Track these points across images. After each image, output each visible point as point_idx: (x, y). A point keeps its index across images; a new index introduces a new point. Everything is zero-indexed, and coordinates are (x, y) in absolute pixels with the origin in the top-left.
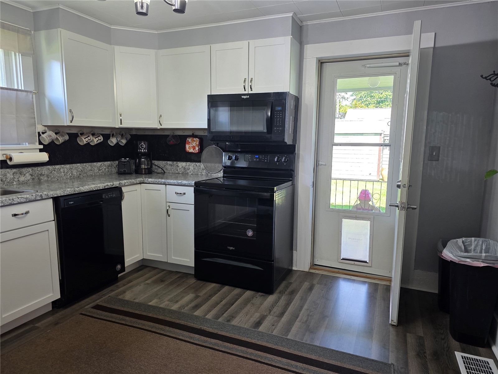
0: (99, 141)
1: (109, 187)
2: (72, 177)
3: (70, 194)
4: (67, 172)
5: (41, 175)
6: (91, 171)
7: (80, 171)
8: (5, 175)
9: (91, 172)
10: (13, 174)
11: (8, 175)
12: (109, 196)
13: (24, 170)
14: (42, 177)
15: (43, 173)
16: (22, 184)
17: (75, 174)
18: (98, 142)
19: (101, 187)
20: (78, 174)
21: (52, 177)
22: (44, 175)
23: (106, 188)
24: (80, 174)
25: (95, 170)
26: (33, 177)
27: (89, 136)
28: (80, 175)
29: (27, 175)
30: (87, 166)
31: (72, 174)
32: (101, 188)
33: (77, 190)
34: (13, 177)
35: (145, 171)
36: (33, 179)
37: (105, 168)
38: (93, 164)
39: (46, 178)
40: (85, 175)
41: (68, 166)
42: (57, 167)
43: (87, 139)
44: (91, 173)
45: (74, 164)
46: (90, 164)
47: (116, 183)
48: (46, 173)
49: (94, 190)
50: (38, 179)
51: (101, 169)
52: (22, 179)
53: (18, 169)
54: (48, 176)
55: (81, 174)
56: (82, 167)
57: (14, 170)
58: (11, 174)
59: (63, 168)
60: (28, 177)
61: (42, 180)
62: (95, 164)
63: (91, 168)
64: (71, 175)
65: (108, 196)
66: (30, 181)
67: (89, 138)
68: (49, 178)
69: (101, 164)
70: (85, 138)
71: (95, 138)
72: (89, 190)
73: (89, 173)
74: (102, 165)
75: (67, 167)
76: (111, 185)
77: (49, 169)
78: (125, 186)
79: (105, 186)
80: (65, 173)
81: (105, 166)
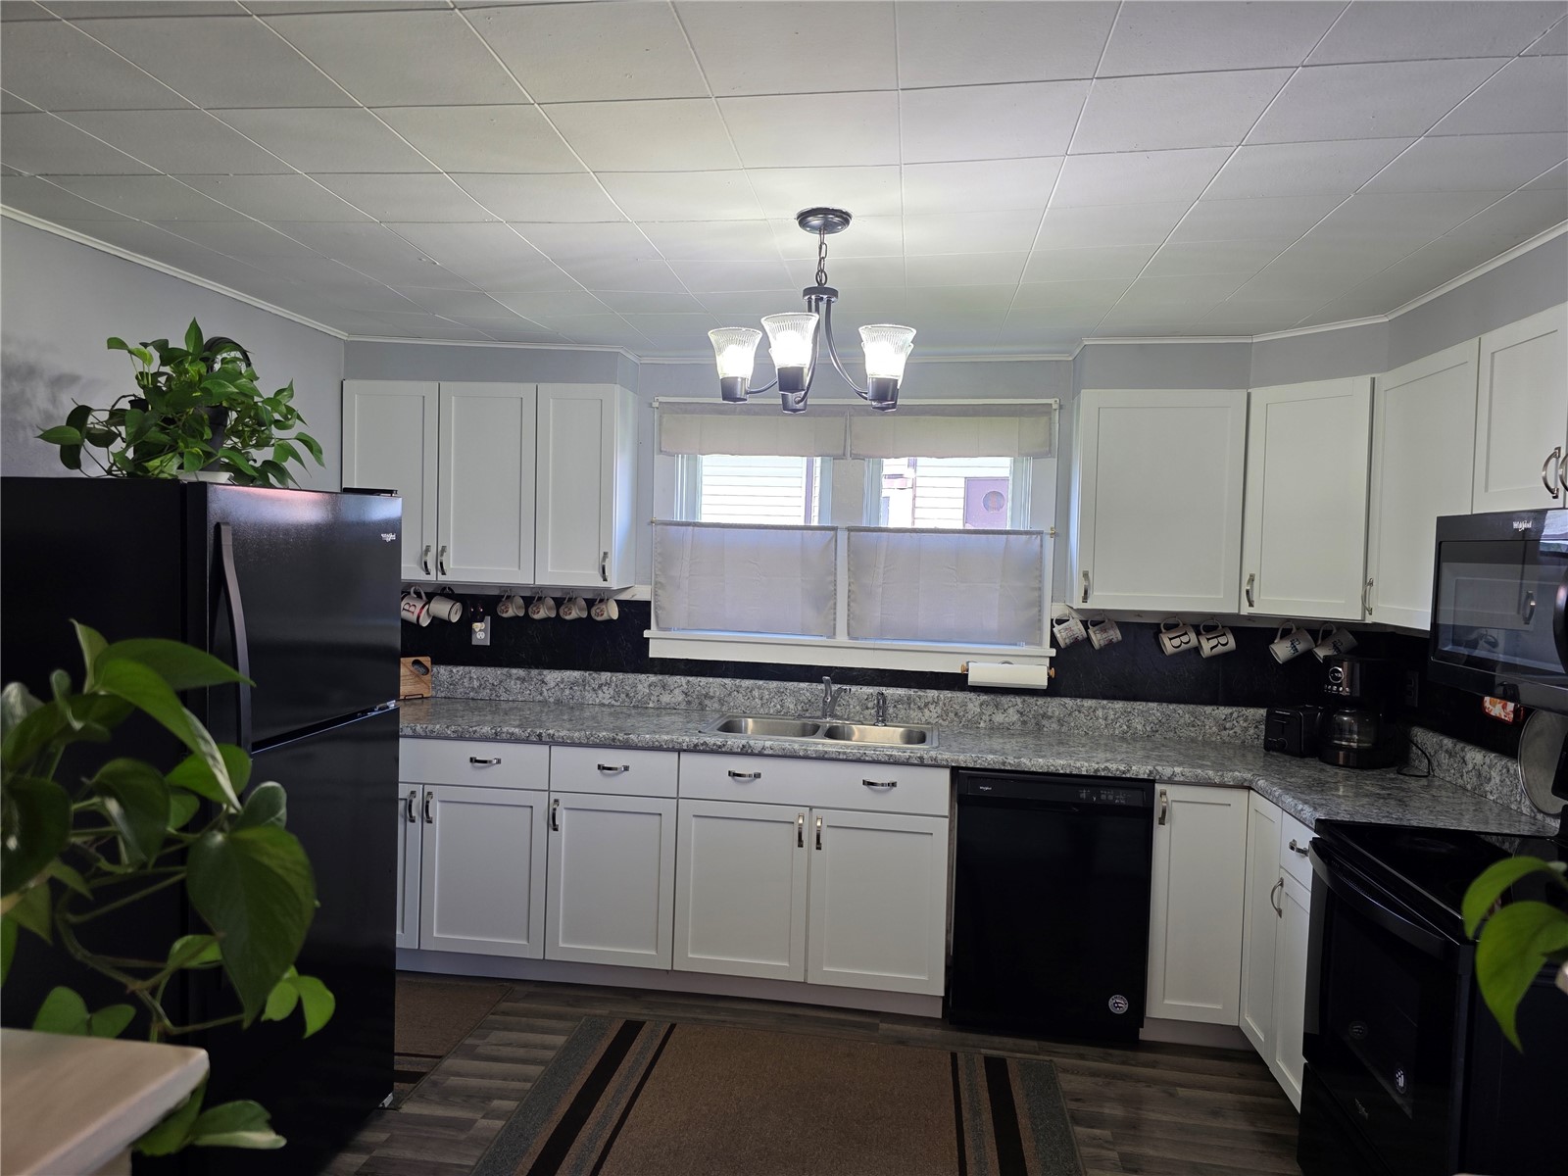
0: (1220, 650)
1: (1110, 775)
2: (1129, 734)
3: (990, 767)
4: (1116, 720)
5: (1044, 716)
6: (1193, 726)
7: (1156, 721)
8: (964, 705)
9: (1192, 729)
10: (981, 705)
11: (970, 706)
12: (1103, 797)
13: (1005, 700)
14: (1044, 722)
15: (1050, 714)
16: (998, 729)
17: (1140, 727)
18: (1215, 651)
19: (1084, 769)
20: (1149, 729)
21: (1072, 724)
22: (1050, 717)
23: (1099, 774)
24: (1154, 729)
25: (1207, 727)
26: (1025, 718)
27: (1186, 634)
28: (1153, 731)
29: (1011, 711)
30: (1180, 712)
31: (1128, 727)
32: (1085, 773)
33: (1012, 762)
34: (978, 710)
35: (1347, 757)
36: (1024, 723)
37: (1245, 725)
38: (1200, 709)
39: (1055, 726)
40: (1171, 734)
41: (1119, 705)
42: (1086, 704)
43: (1176, 642)
44: (1191, 732)
45: (1138, 703)
46: (1191, 707)
47: (1140, 770)
48: (1057, 713)
49: (1062, 772)
50: (1037, 724)
51: (1228, 725)
52: (999, 718)
53: (992, 696)
54: (1060, 722)
55: (1157, 731)
56: (1163, 713)
57: (984, 697)
58: (977, 703)
59: (1103, 708)
60: (1013, 716)
61: (1045, 729)
62: (1208, 709)
63: (1192, 719)
64: (1125, 727)
65: (1098, 798)
66: (1018, 726)
67: (1185, 639)
68: (1062, 726)
69: (1231, 714)
70: (1170, 639)
71: (1208, 639)
72: (1044, 770)
73: (1185, 733)
74: (1235, 715)
75: (1117, 706)
76: (1117, 770)
77: (1064, 706)
78: (1171, 781)
79: (1097, 770)
80: (1110, 722)
81: (1245, 721)
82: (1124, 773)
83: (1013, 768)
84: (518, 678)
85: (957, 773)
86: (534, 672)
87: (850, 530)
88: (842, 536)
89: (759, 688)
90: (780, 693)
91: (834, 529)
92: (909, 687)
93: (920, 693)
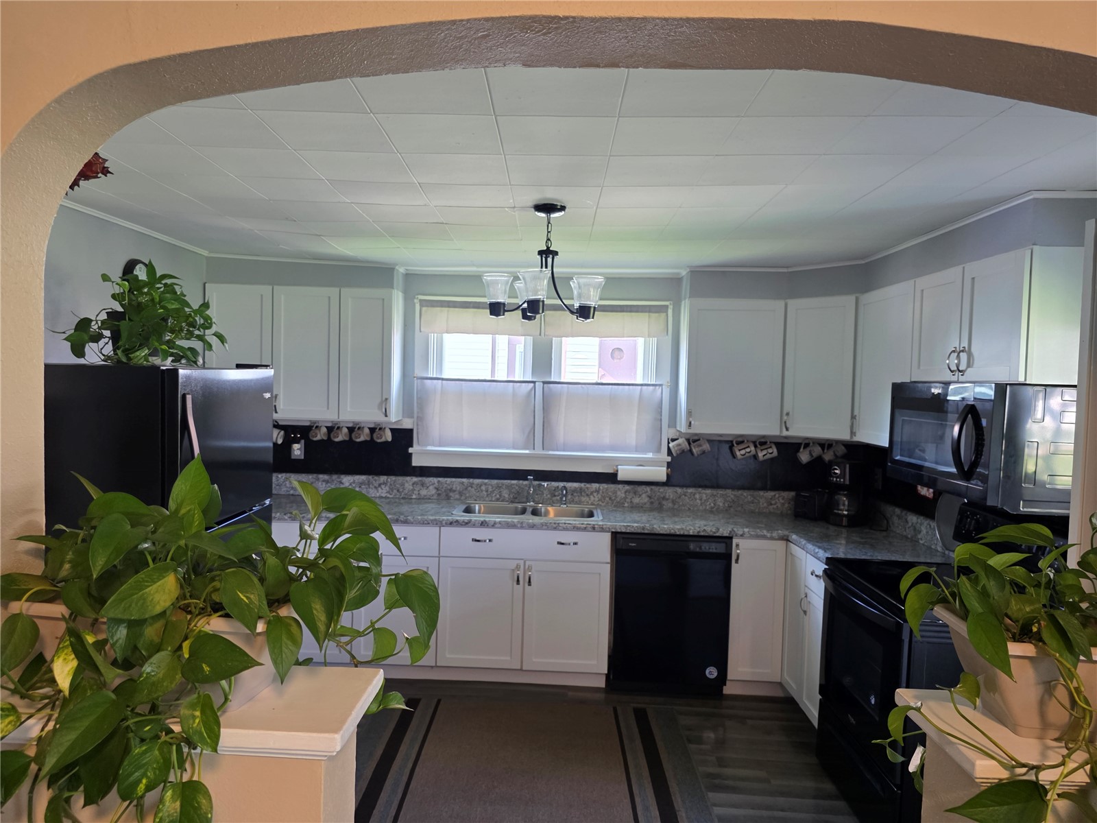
0: (769, 456)
1: (707, 534)
2: (715, 509)
4: (707, 500)
5: (664, 498)
6: (753, 503)
7: (731, 500)
8: (615, 492)
9: (752, 505)
10: (626, 492)
11: (619, 493)
12: (703, 547)
13: (640, 489)
14: (664, 502)
15: (667, 497)
16: (636, 507)
17: (721, 504)
18: (766, 457)
19: (691, 531)
20: (726, 505)
21: (681, 504)
22: (668, 499)
24: (730, 505)
25: (761, 504)
26: (652, 500)
27: (748, 447)
29: (644, 496)
30: (745, 495)
31: (714, 504)
32: (691, 533)
34: (624, 496)
35: (842, 520)
36: (652, 503)
37: (783, 502)
38: (757, 493)
39: (670, 505)
40: (740, 508)
42: (689, 491)
43: (743, 452)
44: (752, 507)
45: (720, 490)
46: (751, 492)
47: (724, 531)
48: (671, 497)
49: (677, 532)
50: (659, 503)
51: (773, 502)
52: (636, 500)
53: (632, 487)
54: (674, 502)
55: (732, 506)
56: (735, 496)
57: (627, 488)
58: (623, 491)
59: (700, 493)
60: (645, 499)
61: (664, 507)
62: (761, 493)
63: (752, 499)
64: (712, 505)
65: (700, 549)
67: (748, 450)
68: (675, 504)
69: (775, 495)
70: (740, 450)
71: (762, 450)
72: (668, 532)
73: (748, 507)
74: (777, 496)
75: (707, 492)
76: (711, 531)
77: (675, 492)
78: (742, 537)
79: (699, 532)
80: (703, 501)
81: (783, 499)
82: (715, 533)
83: (649, 532)
84: (323, 481)
85: (615, 535)
86: (335, 477)
87: (544, 383)
88: (539, 386)
89: (486, 484)
90: (499, 487)
91: (534, 382)
92: (581, 482)
93: (588, 485)
